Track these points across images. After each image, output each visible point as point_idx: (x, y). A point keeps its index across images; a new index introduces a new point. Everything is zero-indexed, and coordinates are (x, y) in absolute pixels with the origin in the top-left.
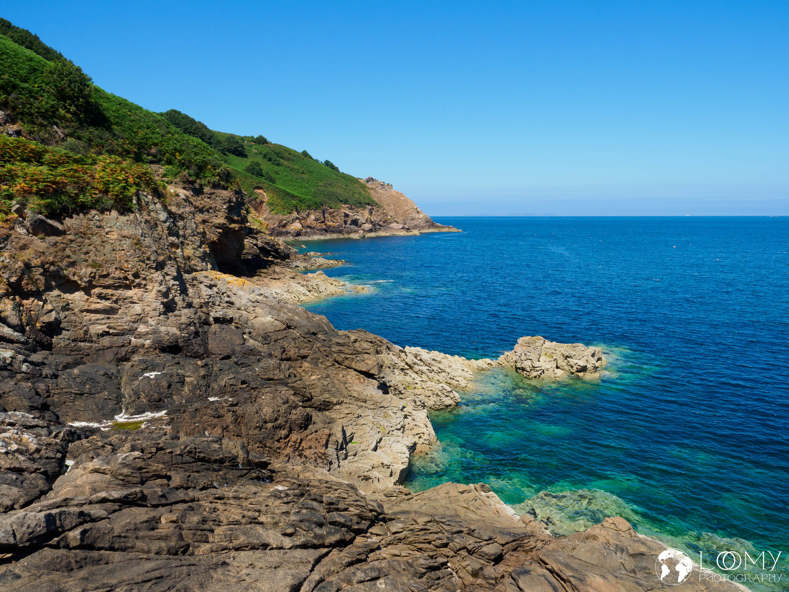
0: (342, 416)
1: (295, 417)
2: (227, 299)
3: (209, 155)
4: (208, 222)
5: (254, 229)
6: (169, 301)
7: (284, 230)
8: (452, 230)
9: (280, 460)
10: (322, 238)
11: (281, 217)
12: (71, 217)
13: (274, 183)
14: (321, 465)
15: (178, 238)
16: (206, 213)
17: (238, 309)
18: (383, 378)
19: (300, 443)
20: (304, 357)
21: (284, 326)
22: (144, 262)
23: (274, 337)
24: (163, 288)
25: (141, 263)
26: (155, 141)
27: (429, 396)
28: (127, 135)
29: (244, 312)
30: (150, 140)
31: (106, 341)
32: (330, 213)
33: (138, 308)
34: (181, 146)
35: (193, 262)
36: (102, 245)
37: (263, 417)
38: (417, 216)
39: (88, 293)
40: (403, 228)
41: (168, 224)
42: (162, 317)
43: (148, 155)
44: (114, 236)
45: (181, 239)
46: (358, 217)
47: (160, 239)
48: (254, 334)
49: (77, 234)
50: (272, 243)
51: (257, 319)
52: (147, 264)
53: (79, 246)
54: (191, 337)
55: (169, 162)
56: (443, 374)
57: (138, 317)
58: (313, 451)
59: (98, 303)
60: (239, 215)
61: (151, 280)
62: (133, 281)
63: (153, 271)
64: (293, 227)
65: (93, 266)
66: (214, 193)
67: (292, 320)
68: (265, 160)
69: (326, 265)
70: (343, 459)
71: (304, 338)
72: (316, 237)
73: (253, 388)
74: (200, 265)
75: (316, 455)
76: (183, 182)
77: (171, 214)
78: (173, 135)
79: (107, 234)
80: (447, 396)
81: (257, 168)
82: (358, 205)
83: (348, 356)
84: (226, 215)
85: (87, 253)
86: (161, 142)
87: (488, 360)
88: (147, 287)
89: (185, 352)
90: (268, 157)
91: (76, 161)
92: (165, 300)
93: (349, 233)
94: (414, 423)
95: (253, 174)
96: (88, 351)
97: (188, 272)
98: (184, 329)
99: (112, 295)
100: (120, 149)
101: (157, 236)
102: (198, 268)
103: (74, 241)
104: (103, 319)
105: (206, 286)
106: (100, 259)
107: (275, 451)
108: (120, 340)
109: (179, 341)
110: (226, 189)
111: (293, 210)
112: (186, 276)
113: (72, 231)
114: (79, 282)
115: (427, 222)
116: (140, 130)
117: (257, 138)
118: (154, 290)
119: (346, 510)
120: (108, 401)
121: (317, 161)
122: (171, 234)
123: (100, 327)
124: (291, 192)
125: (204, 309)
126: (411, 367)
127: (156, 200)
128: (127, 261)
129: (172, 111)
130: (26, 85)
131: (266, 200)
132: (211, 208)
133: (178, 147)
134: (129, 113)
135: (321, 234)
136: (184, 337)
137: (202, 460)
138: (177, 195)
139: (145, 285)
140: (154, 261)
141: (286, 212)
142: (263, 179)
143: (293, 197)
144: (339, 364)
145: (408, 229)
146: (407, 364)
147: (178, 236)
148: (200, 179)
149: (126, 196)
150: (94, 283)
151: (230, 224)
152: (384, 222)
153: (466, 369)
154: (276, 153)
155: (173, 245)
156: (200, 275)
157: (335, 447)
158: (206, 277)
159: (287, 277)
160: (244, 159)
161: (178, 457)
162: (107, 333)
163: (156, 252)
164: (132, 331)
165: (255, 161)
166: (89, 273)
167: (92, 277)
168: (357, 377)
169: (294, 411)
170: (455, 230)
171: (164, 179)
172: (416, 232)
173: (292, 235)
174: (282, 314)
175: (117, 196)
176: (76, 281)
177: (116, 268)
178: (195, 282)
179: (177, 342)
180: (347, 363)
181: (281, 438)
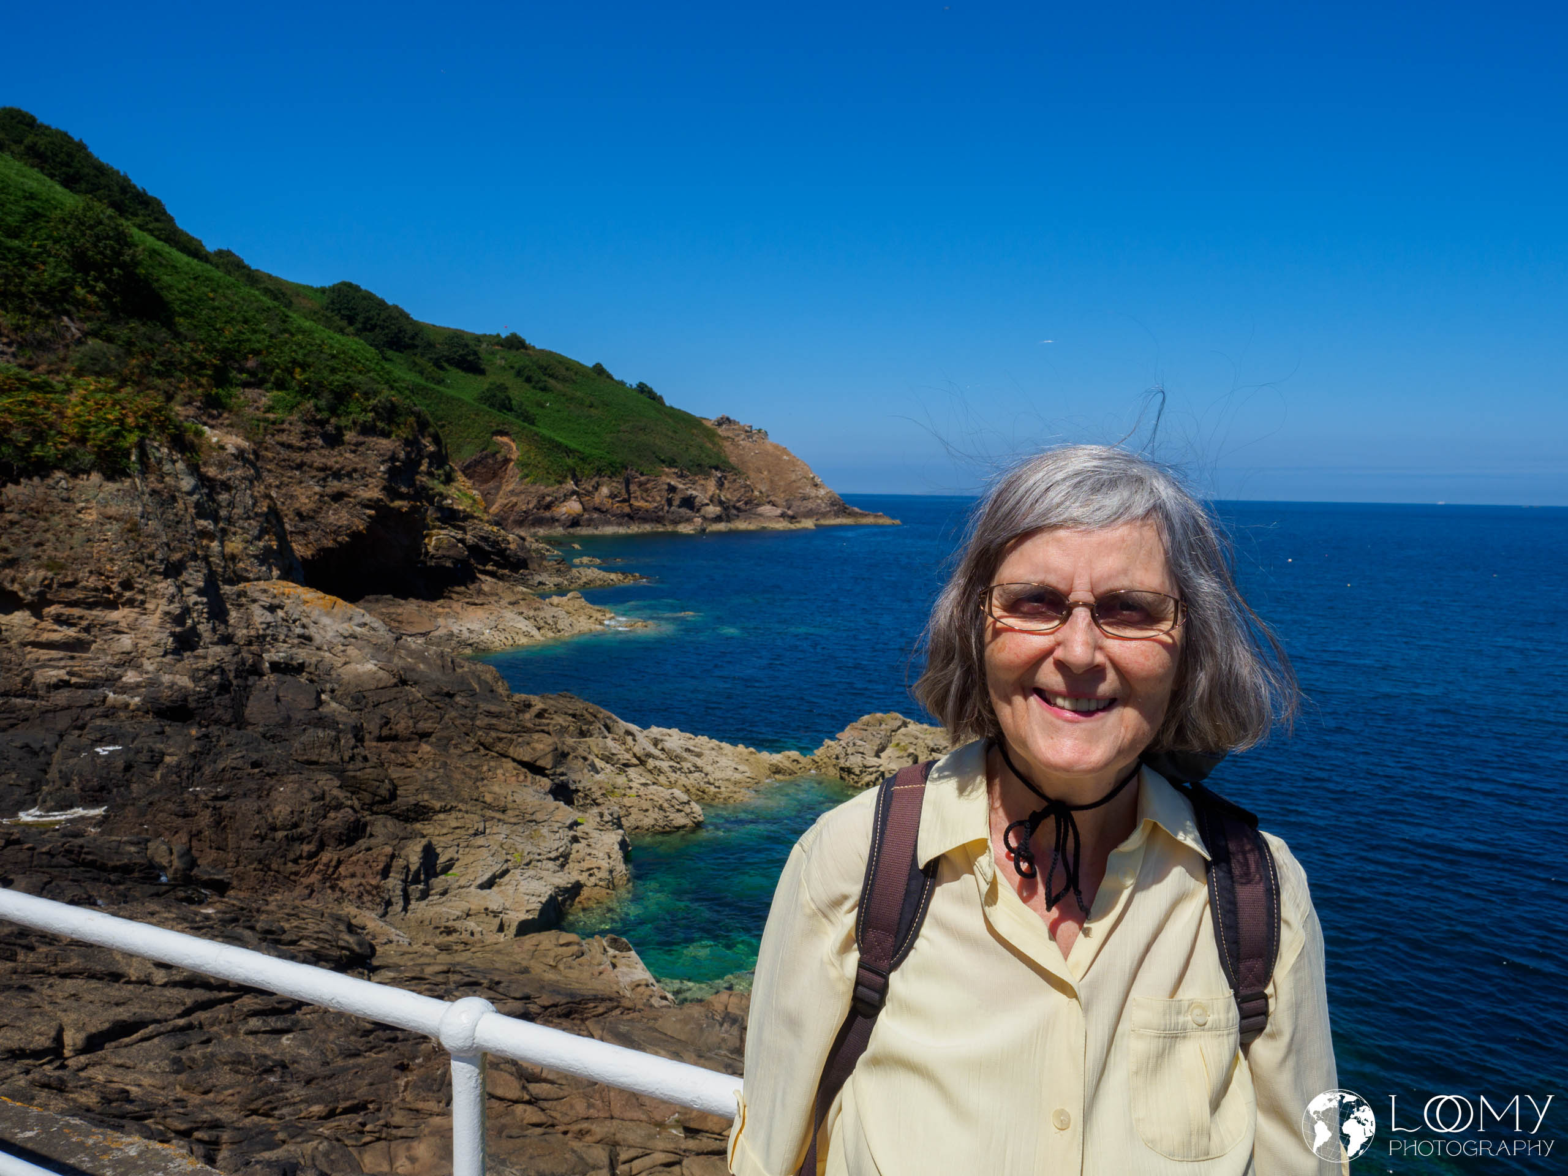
0: (445, 831)
1: (333, 823)
2: (299, 630)
3: (360, 372)
4: (349, 496)
5: (459, 511)
6: (185, 631)
7: (548, 514)
8: (881, 521)
9: (296, 893)
10: (622, 530)
11: (543, 489)
12: (17, 483)
13: (533, 424)
14: (369, 904)
15: (216, 522)
16: (346, 479)
17: (318, 649)
18: (562, 774)
19: (337, 867)
20: (424, 736)
21: (395, 680)
22: (142, 561)
23: (372, 698)
24: (175, 608)
25: (136, 564)
26: (257, 346)
27: (647, 810)
28: (202, 334)
29: (327, 654)
30: (247, 345)
31: (61, 697)
32: (641, 484)
33: (126, 642)
34: (305, 355)
35: (241, 565)
36: (68, 532)
37: (270, 820)
38: (809, 491)
39: (39, 616)
40: (783, 515)
41: (196, 497)
42: (169, 658)
43: (241, 370)
44: (91, 516)
45: (221, 525)
46: (694, 493)
47: (178, 523)
48: (338, 693)
49: (24, 511)
50: (492, 538)
51: (348, 667)
52: (148, 566)
53: (27, 532)
54: (213, 693)
55: (280, 385)
56: (697, 774)
57: (125, 658)
58: (356, 881)
59: (55, 631)
60: (411, 483)
61: (154, 594)
62: (120, 595)
63: (157, 578)
64: (564, 509)
65: (48, 568)
66: (364, 443)
67: (413, 670)
68: (519, 380)
69: (598, 583)
70: (418, 900)
71: (430, 701)
72: (609, 530)
73: (268, 775)
74: (255, 570)
75: (361, 888)
76: (305, 422)
77: (204, 481)
78: (292, 335)
79: (79, 512)
80: (679, 811)
81: (501, 395)
82: (695, 469)
83: (504, 735)
84: (385, 483)
85: (39, 544)
86: (268, 347)
87: (794, 754)
88: (147, 606)
89: (198, 719)
90: (526, 373)
91: (35, 387)
92: (178, 629)
93: (676, 522)
94: (589, 850)
95: (492, 405)
96: (28, 713)
97: (231, 582)
98: (200, 679)
99: (81, 618)
100: (186, 361)
101: (172, 517)
102: (251, 576)
103: (17, 523)
104: (61, 659)
105: (263, 607)
106: (62, 555)
107: (288, 878)
108: (85, 696)
109: (190, 699)
110: (386, 435)
111: (565, 477)
112: (226, 589)
113: (16, 507)
114: (21, 594)
115: (833, 504)
116: (229, 326)
117: (507, 338)
118: (159, 611)
119: (293, 943)
120: (15, 788)
121: (622, 383)
122: (201, 515)
123: (54, 673)
124: (565, 442)
125: (254, 648)
126: (642, 762)
127: (176, 456)
128: (111, 560)
129: (344, 284)
130: (16, 243)
131: (514, 457)
132: (355, 470)
133: (300, 357)
134: (211, 295)
135: (620, 524)
136: (199, 693)
137: (92, 864)
138: (222, 448)
139: (143, 602)
140: (162, 561)
141: (552, 481)
142: (510, 417)
143: (568, 451)
144: (486, 748)
145: (792, 518)
146: (635, 755)
147: (216, 519)
148: (339, 416)
149: (119, 448)
150: (49, 596)
151: (392, 501)
152: (746, 503)
153: (741, 768)
154: (540, 367)
155: (203, 534)
156: (252, 588)
157: (403, 877)
158: (265, 591)
159: (503, 602)
160: (479, 378)
161: (44, 857)
162: (66, 684)
163: (168, 545)
164: (111, 681)
165: (498, 383)
166: (40, 579)
167: (46, 586)
168: (515, 772)
169: (332, 814)
170: (887, 521)
171: (268, 415)
172: (809, 524)
173: (563, 525)
174: (396, 660)
175: (100, 447)
176: (15, 593)
177: (91, 572)
178: (244, 600)
179: (185, 700)
180: (499, 747)
181: (301, 857)
